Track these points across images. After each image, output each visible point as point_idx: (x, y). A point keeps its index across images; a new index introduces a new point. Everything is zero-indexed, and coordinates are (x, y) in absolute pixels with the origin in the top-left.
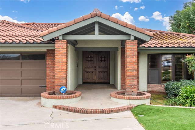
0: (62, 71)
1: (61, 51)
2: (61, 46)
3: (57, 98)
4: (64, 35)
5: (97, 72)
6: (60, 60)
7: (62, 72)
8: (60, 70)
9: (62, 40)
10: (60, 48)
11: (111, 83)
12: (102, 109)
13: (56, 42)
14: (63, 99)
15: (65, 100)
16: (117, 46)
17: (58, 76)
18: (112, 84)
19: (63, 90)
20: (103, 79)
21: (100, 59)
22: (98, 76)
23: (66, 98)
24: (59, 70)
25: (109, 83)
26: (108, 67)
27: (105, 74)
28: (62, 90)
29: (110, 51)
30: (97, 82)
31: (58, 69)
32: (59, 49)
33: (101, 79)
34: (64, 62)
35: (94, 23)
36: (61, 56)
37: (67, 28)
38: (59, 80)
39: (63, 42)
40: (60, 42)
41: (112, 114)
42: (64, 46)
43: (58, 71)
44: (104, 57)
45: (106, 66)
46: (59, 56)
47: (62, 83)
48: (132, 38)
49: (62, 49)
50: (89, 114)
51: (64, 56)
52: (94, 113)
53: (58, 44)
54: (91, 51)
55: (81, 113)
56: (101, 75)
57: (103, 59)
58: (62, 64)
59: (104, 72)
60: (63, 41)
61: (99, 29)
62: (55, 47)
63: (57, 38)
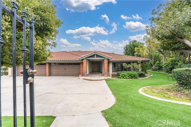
3: (84, 76)
4: (86, 58)
7: (85, 69)
21: (97, 64)
25: (100, 72)
26: (100, 67)
28: (85, 74)
30: (96, 71)
32: (84, 62)
35: (95, 54)
47: (85, 72)
48: (106, 59)
51: (86, 64)
56: (98, 69)
63: (84, 59)
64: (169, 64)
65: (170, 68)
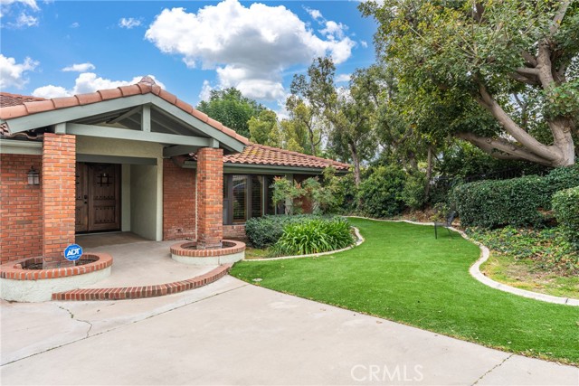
0: (66, 207)
1: (61, 161)
2: (63, 148)
3: (66, 274)
4: (69, 123)
5: (92, 209)
6: (60, 182)
7: (66, 212)
8: (60, 207)
9: (63, 135)
10: (60, 152)
11: (123, 230)
12: (166, 285)
13: (46, 139)
14: (82, 273)
15: (85, 275)
16: (153, 157)
17: (53, 220)
18: (127, 232)
19: (72, 253)
20: (105, 222)
21: (99, 180)
22: (93, 217)
23: (88, 272)
24: (55, 208)
25: (120, 230)
26: (117, 198)
27: (110, 212)
28: (70, 253)
29: (120, 165)
30: (90, 229)
31: (53, 204)
32: (56, 157)
33: (101, 222)
34: (69, 187)
35: (141, 107)
36: (62, 173)
37: (80, 107)
38: (55, 230)
39: (66, 140)
40: (59, 139)
41: (206, 287)
42: (70, 149)
43: (51, 208)
44: (107, 176)
45: (112, 195)
46: (57, 173)
47: (64, 237)
49: (64, 157)
50: (164, 294)
51: (69, 173)
52: (174, 292)
53: (54, 144)
54: (86, 163)
55: (144, 297)
56: (101, 214)
57: (104, 180)
58: (65, 191)
59: (107, 207)
60: (66, 136)
61: (151, 122)
62: (41, 149)
63: (50, 129)
64: (380, 187)
65: (383, 199)
